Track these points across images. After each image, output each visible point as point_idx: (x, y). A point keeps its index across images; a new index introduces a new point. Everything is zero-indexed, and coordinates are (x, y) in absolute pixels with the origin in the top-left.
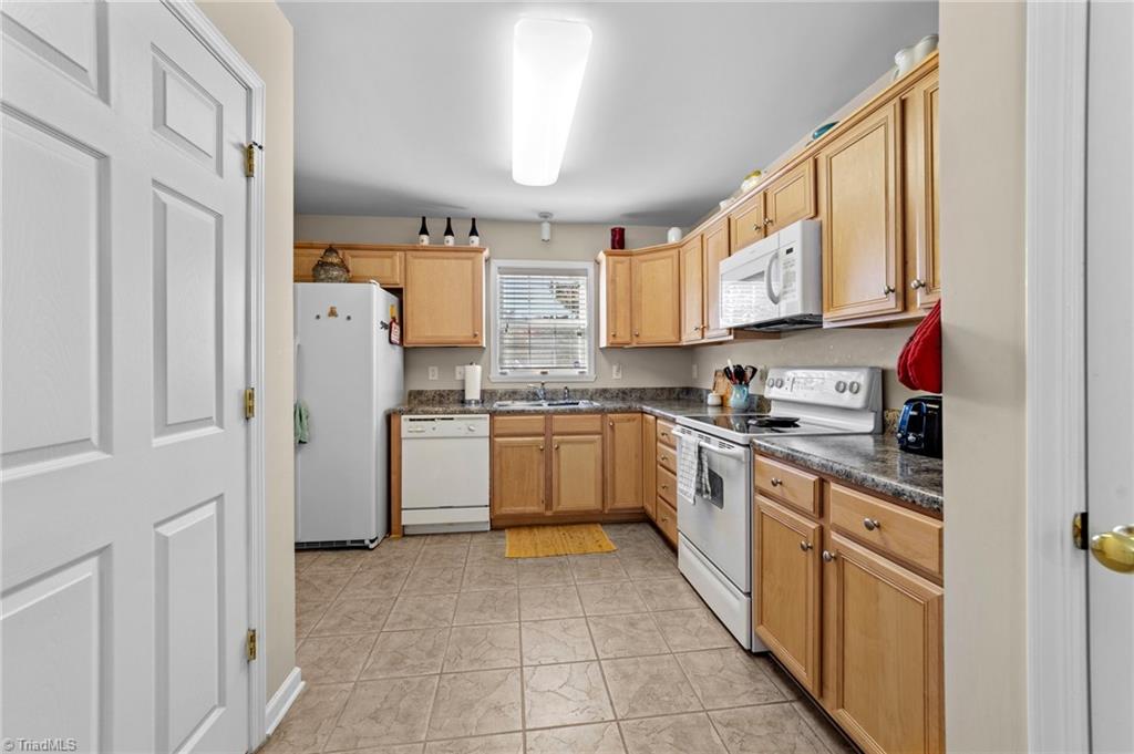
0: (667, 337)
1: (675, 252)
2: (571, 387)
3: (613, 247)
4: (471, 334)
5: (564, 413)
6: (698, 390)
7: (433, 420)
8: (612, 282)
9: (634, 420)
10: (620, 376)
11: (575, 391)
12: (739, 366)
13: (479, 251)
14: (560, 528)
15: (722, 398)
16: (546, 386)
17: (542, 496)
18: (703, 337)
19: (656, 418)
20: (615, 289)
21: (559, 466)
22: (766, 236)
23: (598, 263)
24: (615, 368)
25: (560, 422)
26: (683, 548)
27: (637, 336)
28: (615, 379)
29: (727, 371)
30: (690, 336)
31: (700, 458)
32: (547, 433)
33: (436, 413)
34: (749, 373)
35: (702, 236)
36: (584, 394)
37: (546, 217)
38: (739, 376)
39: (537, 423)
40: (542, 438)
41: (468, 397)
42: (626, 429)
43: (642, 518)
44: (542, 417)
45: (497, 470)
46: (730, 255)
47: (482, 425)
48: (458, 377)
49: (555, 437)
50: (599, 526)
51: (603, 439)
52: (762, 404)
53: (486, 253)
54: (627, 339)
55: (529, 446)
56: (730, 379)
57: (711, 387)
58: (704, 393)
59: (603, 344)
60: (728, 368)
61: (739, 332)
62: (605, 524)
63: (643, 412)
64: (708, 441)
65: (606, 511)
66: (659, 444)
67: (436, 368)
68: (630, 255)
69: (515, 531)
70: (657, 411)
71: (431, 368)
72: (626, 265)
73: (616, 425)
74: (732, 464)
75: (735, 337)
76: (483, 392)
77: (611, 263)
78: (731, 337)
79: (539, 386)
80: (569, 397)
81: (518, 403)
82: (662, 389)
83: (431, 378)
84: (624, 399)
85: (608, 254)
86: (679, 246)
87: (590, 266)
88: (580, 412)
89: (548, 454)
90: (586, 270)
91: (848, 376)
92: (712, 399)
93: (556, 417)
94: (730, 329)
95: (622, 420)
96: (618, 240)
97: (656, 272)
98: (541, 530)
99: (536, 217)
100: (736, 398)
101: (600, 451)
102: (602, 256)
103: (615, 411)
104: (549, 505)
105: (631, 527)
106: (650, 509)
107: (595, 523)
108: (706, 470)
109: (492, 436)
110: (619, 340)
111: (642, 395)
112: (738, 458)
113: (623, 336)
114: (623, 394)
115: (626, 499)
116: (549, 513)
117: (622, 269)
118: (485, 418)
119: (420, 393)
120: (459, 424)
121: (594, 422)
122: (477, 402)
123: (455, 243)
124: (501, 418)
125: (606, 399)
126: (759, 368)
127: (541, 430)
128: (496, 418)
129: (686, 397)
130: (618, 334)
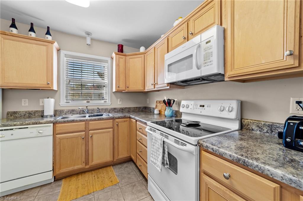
0: (139, 88)
1: (143, 56)
2: (100, 108)
3: (119, 52)
4: (46, 83)
5: (95, 120)
6: (149, 108)
7: (12, 129)
8: (118, 65)
9: (127, 121)
10: (121, 103)
11: (102, 109)
12: (169, 99)
13: (52, 43)
14: (93, 172)
15: (160, 111)
16: (88, 108)
17: (83, 160)
18: (155, 88)
19: (136, 121)
20: (119, 68)
21: (92, 144)
22: (188, 41)
23: (112, 58)
24: (119, 100)
25: (92, 125)
26: (150, 182)
27: (128, 87)
28: (119, 104)
29: (164, 101)
30: (149, 87)
31: (164, 147)
32: (86, 130)
33: (15, 125)
34: (172, 102)
35: (155, 48)
36: (106, 110)
37: (88, 34)
38: (169, 103)
39: (82, 125)
40: (84, 133)
41: (45, 114)
42: (123, 126)
43: (130, 160)
44: (84, 123)
45: (58, 151)
46: (168, 53)
47: (49, 129)
48: (41, 104)
49: (90, 132)
50: (112, 167)
51: (113, 131)
52: (177, 114)
53: (56, 45)
54: (124, 89)
55: (77, 137)
56: (166, 104)
57: (155, 107)
58: (152, 108)
59: (114, 90)
60: (165, 100)
61: (171, 85)
62: (114, 165)
63: (130, 118)
64: (167, 137)
65: (115, 161)
66: (137, 132)
67: (27, 100)
68: (125, 56)
69: (68, 179)
70: (137, 118)
71: (23, 100)
72: (124, 59)
73: (119, 124)
74: (185, 154)
75: (170, 87)
76: (55, 111)
77: (117, 58)
78: (169, 87)
79: (85, 108)
80: (99, 112)
81: (74, 116)
82: (137, 107)
83: (23, 105)
84: (122, 112)
85: (116, 54)
86: (144, 53)
87: (109, 59)
88: (103, 119)
89: (87, 139)
90: (107, 60)
91: (227, 104)
92: (156, 112)
93: (90, 122)
94: (168, 84)
95: (122, 122)
96: (121, 49)
97: (135, 63)
98: (83, 175)
99: (84, 34)
100: (168, 112)
101: (112, 136)
102: (114, 55)
103: (119, 118)
104: (87, 163)
105: (125, 165)
106: (133, 158)
107: (110, 166)
108: (167, 153)
109: (55, 134)
110: (120, 89)
111: (129, 110)
112: (191, 153)
113: (122, 87)
114: (122, 110)
115: (123, 155)
116: (87, 167)
117: (122, 61)
118: (50, 126)
119: (15, 113)
120: (32, 130)
121: (110, 123)
122: (51, 116)
123: (36, 36)
124: (60, 125)
125: (115, 112)
126: (176, 100)
127: (84, 129)
128: (57, 125)
129: (146, 110)
130: (120, 87)
